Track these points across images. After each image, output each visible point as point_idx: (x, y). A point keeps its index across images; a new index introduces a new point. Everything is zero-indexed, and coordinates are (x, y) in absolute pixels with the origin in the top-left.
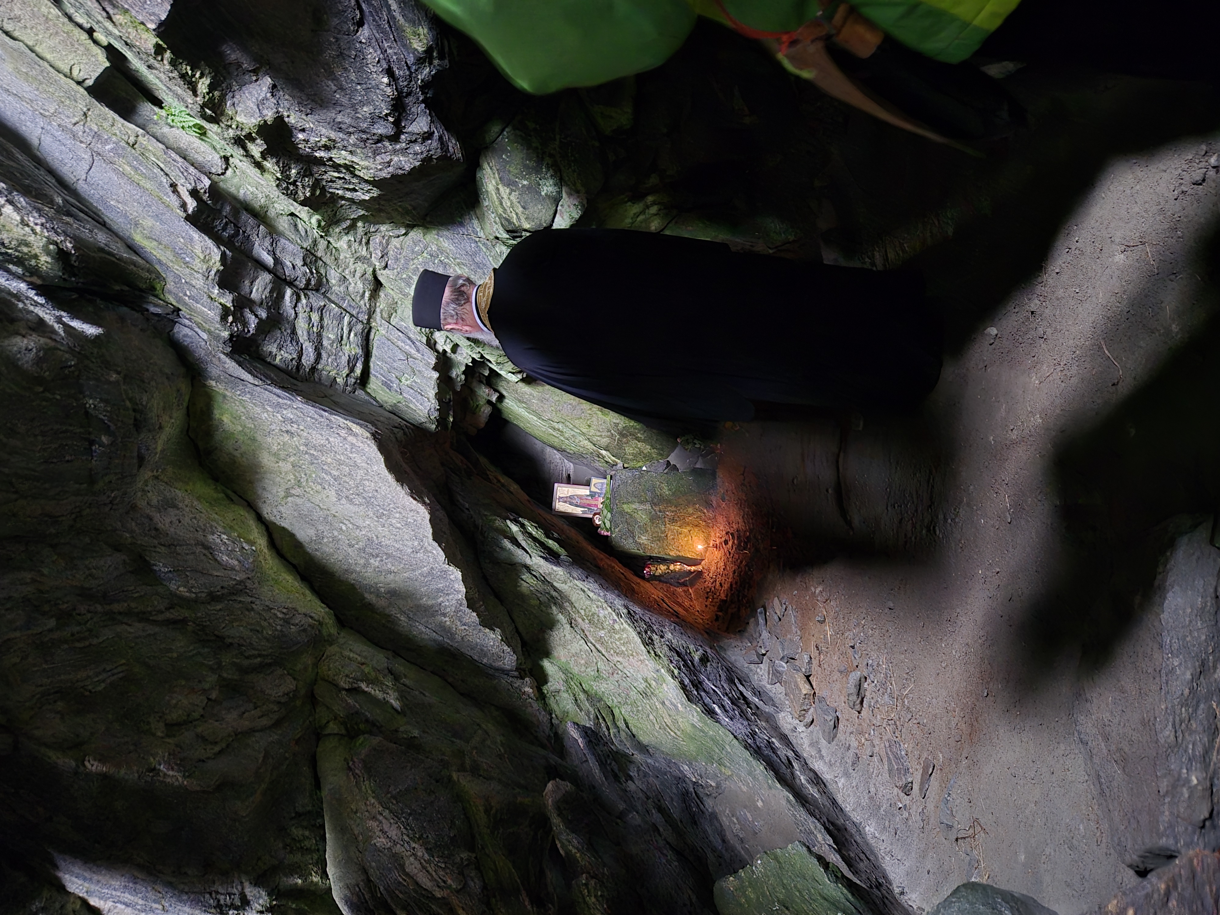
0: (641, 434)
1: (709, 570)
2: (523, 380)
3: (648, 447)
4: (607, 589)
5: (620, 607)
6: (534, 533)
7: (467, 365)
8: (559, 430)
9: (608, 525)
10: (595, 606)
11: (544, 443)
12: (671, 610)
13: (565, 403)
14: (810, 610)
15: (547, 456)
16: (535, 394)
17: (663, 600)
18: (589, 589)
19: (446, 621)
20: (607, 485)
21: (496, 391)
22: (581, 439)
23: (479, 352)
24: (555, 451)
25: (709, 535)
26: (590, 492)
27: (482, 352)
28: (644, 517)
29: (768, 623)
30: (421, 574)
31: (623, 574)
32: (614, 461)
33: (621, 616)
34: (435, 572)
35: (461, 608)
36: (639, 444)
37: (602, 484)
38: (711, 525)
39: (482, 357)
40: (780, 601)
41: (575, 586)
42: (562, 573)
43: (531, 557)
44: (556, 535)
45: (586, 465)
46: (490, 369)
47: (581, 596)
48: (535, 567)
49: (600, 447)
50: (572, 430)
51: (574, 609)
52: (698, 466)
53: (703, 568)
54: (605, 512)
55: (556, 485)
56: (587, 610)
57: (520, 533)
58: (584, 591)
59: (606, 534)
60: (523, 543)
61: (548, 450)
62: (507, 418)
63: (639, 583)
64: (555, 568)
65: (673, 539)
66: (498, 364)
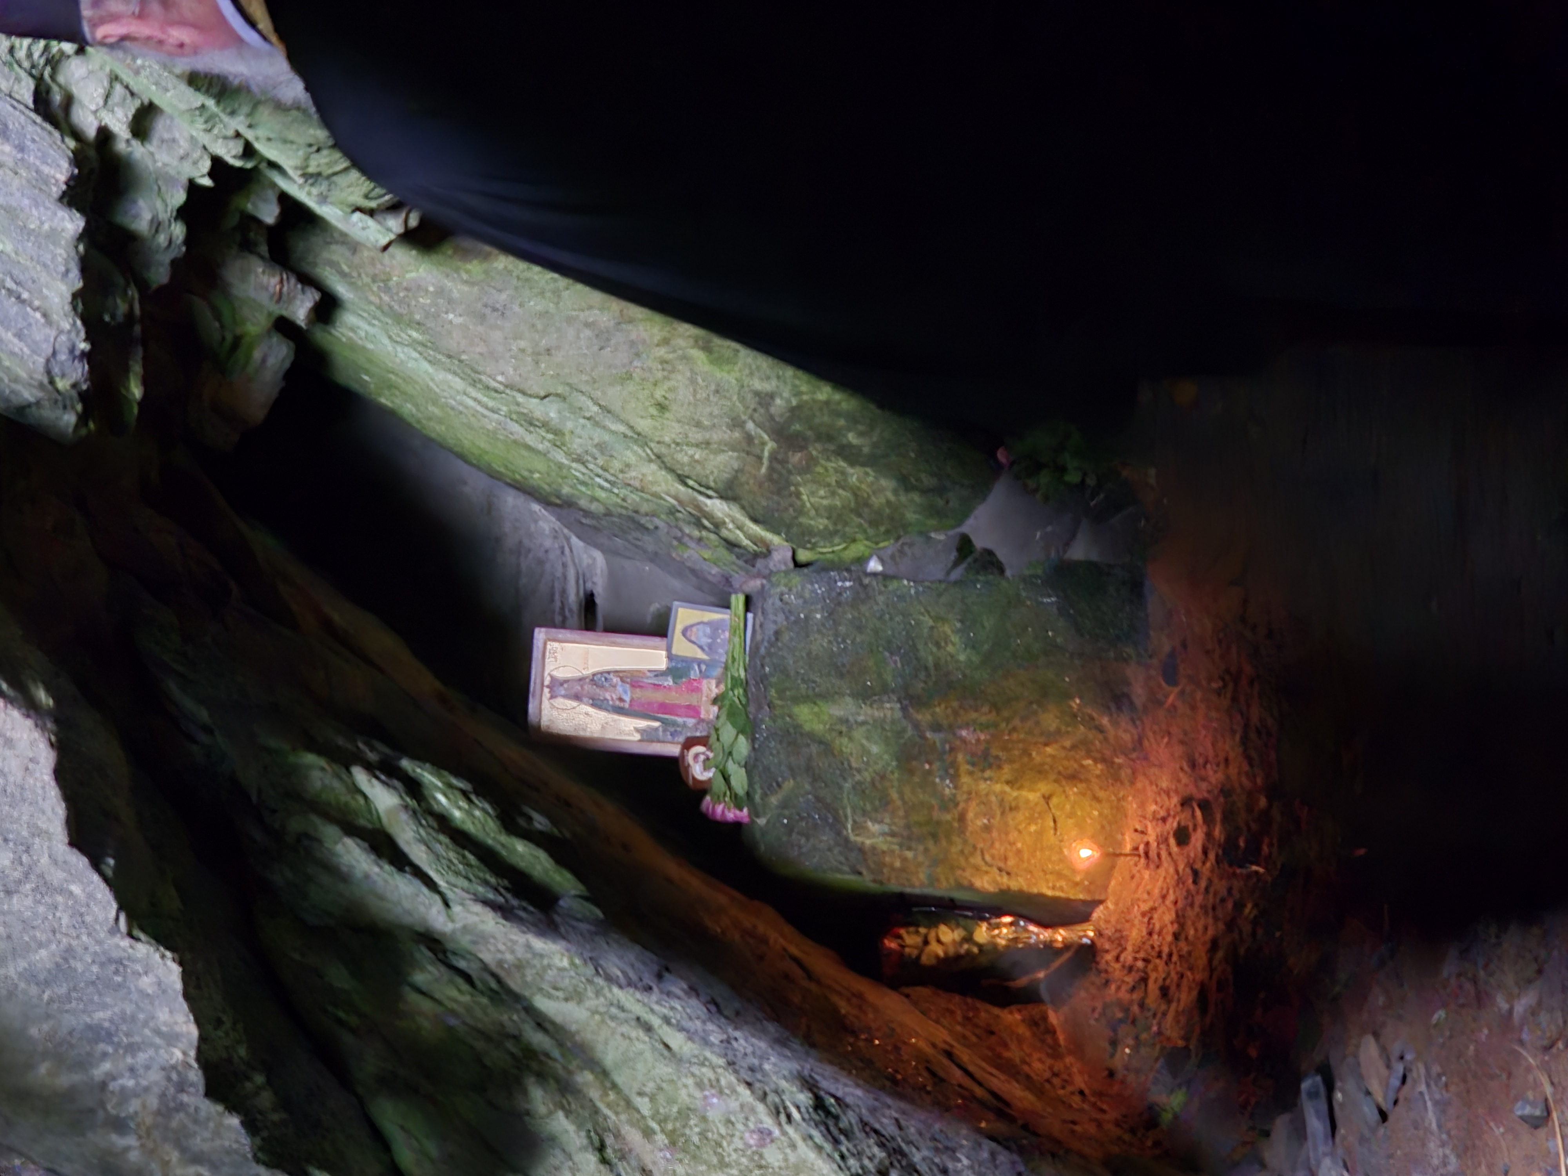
0: (861, 434)
1: (1119, 940)
2: (409, 237)
3: (887, 484)
4: (737, 1019)
5: (784, 1084)
6: (457, 814)
7: (193, 187)
8: (545, 425)
9: (739, 780)
10: (690, 1081)
11: (494, 475)
12: (979, 1091)
13: (569, 320)
14: (1492, 1077)
15: (507, 527)
16: (457, 289)
17: (949, 1055)
18: (667, 1020)
19: (127, 1149)
20: (733, 631)
21: (308, 280)
22: (632, 459)
23: (238, 135)
24: (536, 507)
25: (1119, 809)
26: (670, 657)
27: (249, 135)
28: (875, 749)
29: (1341, 1131)
30: (30, 976)
31: (795, 960)
32: (755, 540)
33: (789, 1117)
34: (80, 967)
35: (185, 1098)
36: (854, 475)
37: (715, 627)
38: (1125, 773)
39: (249, 151)
40: (1384, 1050)
41: (614, 1010)
42: (565, 963)
43: (447, 904)
44: (540, 822)
45: (654, 558)
46: (284, 199)
47: (640, 1046)
48: (465, 941)
49: (704, 487)
50: (597, 424)
51: (612, 1096)
52: (1079, 552)
53: (1099, 933)
54: (728, 732)
55: (540, 634)
56: (661, 1099)
57: (404, 816)
58: (648, 1028)
59: (731, 815)
60: (419, 854)
61: (511, 501)
62: (355, 386)
63: (860, 996)
64: (539, 944)
65: (987, 828)
66: (311, 178)
